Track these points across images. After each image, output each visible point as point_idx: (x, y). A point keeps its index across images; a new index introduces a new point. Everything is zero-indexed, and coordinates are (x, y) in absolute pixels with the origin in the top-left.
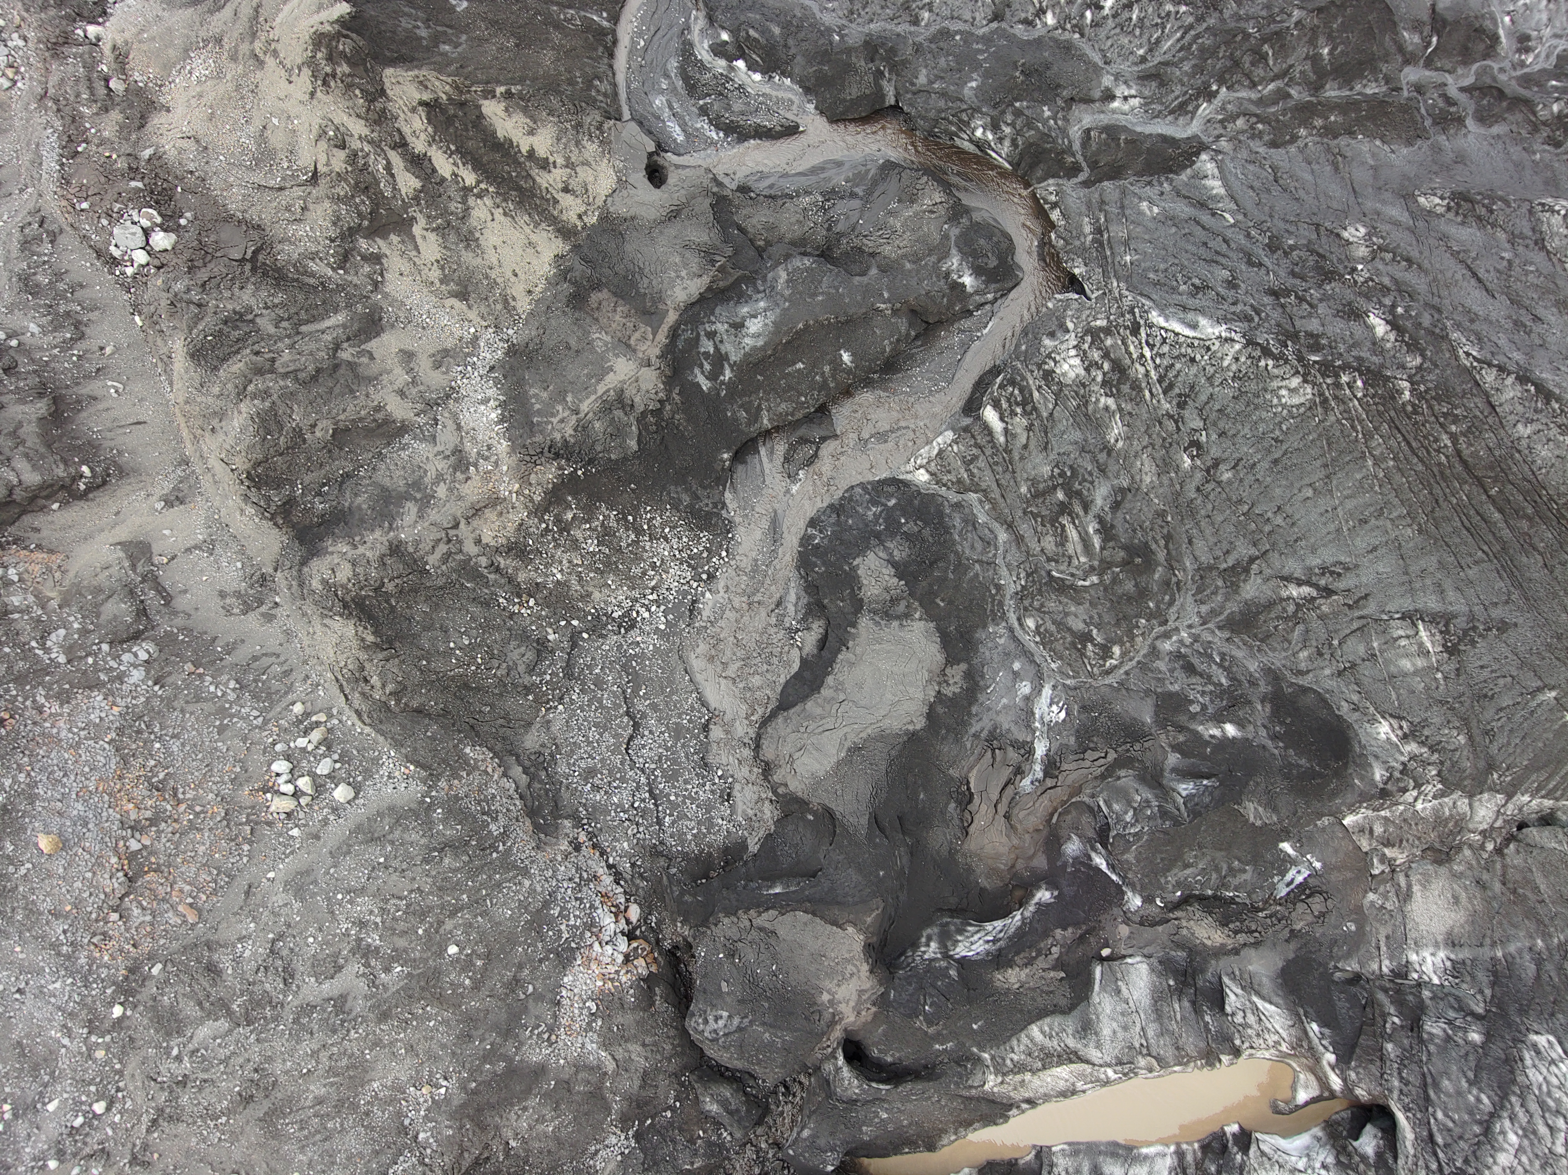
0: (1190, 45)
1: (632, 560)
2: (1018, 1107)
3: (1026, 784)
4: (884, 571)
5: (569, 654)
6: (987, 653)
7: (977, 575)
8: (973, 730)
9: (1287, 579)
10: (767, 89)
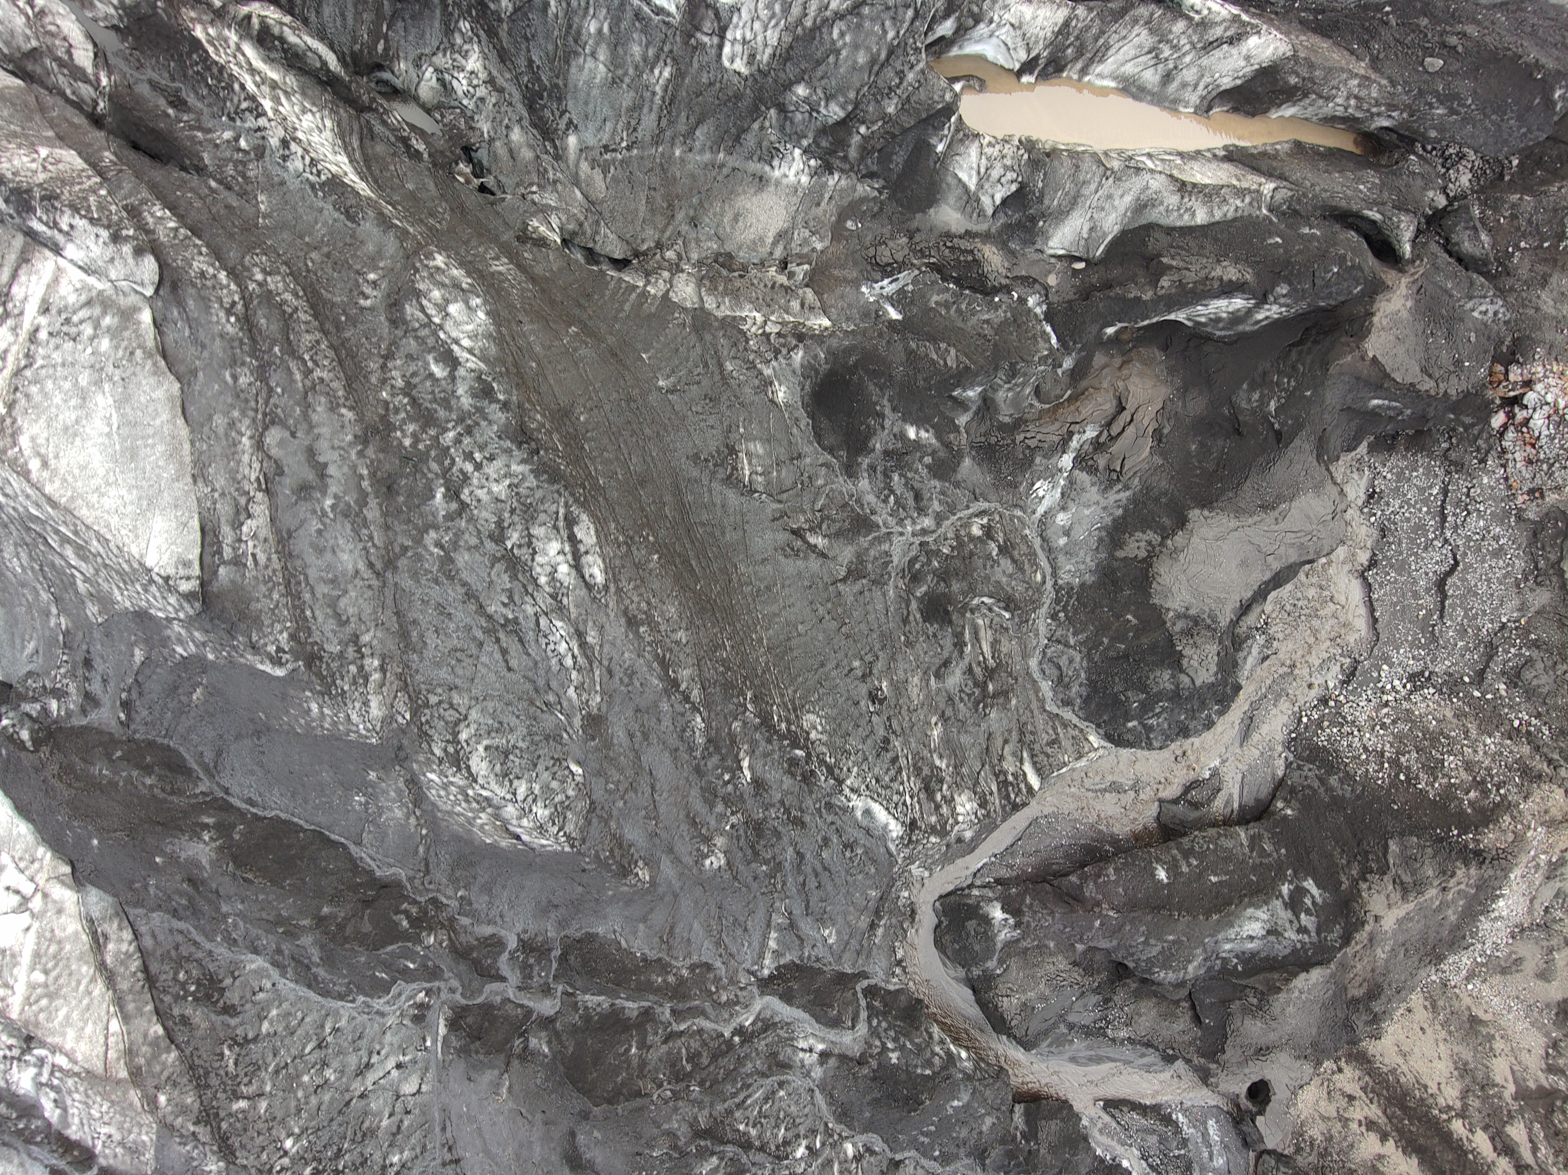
0: (742, 1088)
1: (1406, 736)
2: (1215, 156)
3: (1091, 433)
4: (1196, 664)
5: (1487, 666)
6: (1088, 560)
7: (1074, 634)
8: (1128, 493)
9: (823, 555)
10: (1120, 1150)
